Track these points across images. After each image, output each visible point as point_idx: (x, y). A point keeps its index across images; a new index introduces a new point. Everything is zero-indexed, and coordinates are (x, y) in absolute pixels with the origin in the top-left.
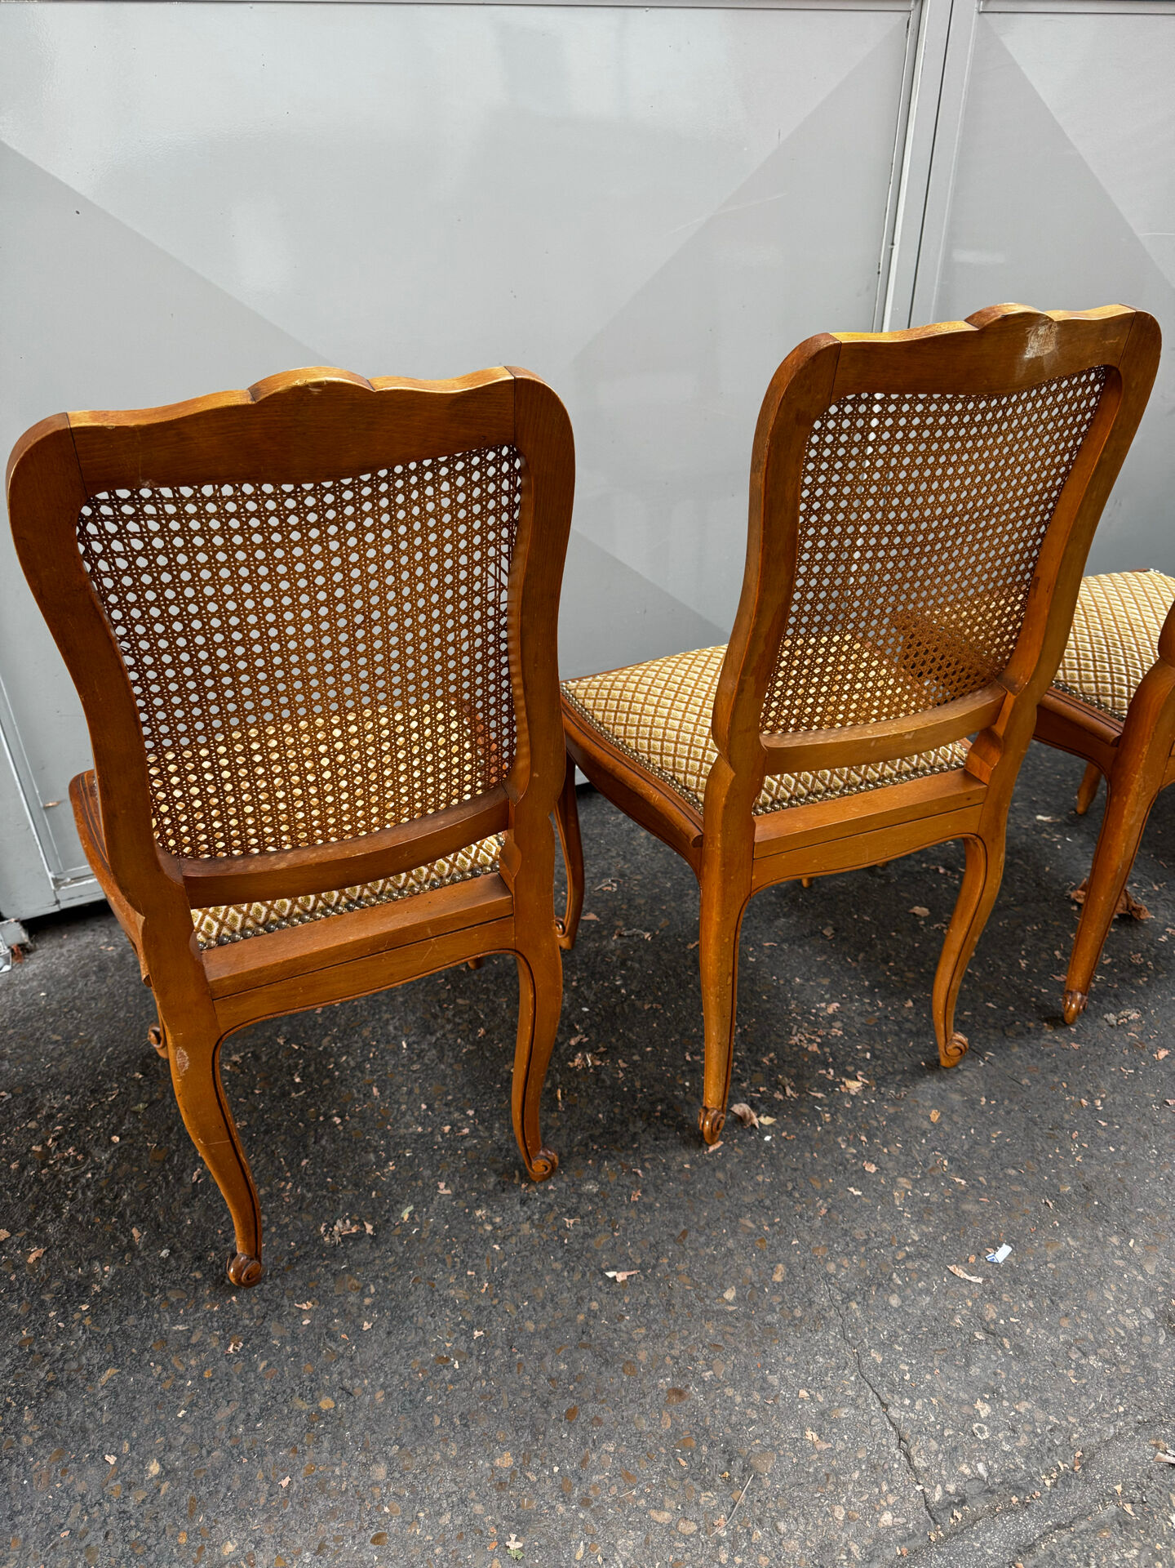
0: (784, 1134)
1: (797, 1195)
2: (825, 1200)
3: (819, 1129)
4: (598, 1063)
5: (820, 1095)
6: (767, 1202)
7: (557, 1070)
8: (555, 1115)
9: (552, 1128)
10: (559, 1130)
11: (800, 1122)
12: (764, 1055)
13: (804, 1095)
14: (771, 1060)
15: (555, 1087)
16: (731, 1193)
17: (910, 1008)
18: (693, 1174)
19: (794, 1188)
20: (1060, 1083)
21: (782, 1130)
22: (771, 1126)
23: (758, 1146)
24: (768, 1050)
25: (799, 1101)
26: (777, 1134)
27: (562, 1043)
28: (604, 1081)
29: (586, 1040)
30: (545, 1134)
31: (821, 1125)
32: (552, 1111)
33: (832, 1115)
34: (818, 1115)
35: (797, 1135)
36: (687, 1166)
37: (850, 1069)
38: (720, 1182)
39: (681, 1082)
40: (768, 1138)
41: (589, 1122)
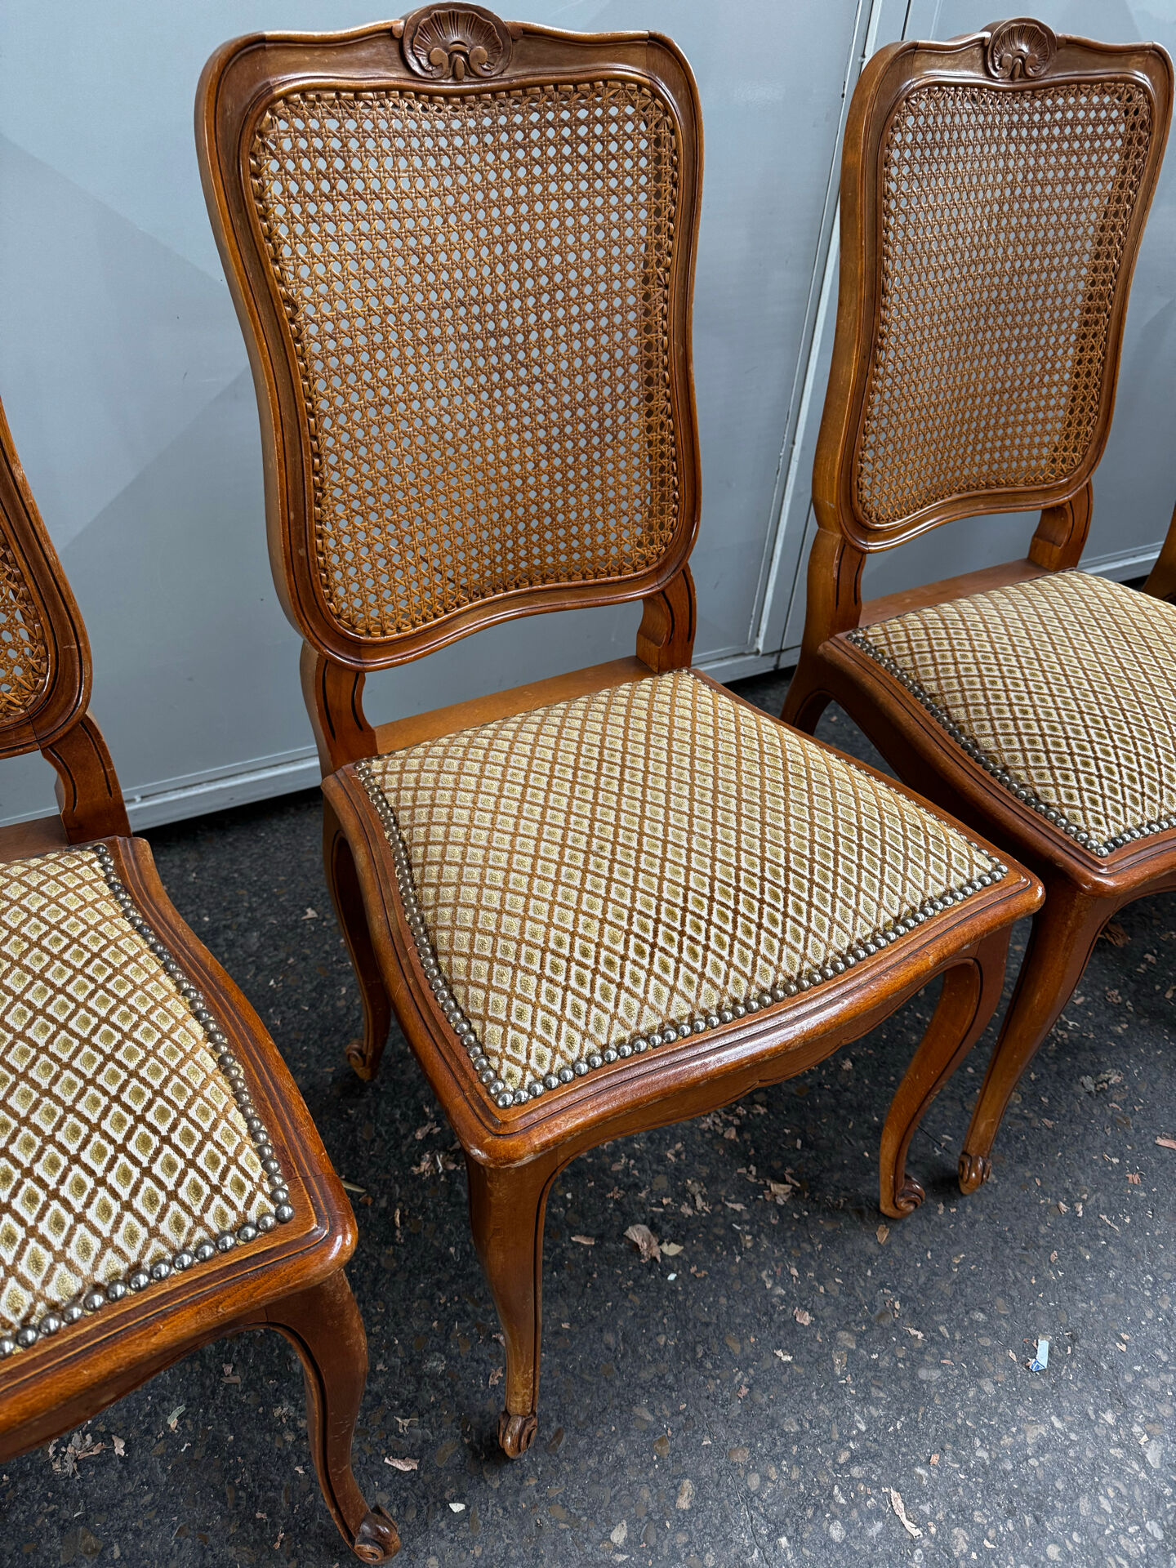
0: (693, 1269)
1: (709, 1366)
2: (745, 1371)
3: (738, 1259)
4: (452, 1167)
5: (738, 1207)
6: (670, 1379)
7: (396, 1178)
8: (389, 1251)
9: (385, 1271)
10: (394, 1275)
11: (713, 1250)
12: (669, 1147)
13: (719, 1207)
14: (677, 1154)
15: (392, 1204)
16: (622, 1365)
17: (848, 1072)
18: (573, 1338)
19: (705, 1355)
20: (1033, 1178)
21: (691, 1263)
22: (677, 1257)
23: (660, 1290)
24: (675, 1139)
25: (713, 1215)
26: (684, 1270)
27: (405, 1137)
28: (458, 1194)
29: (437, 1130)
30: (375, 1281)
31: (740, 1254)
32: (387, 1244)
33: (754, 1237)
34: (736, 1238)
35: (709, 1269)
36: (565, 1326)
37: (777, 1164)
38: (609, 1349)
39: (561, 1193)
40: (672, 1277)
41: (436, 1260)
